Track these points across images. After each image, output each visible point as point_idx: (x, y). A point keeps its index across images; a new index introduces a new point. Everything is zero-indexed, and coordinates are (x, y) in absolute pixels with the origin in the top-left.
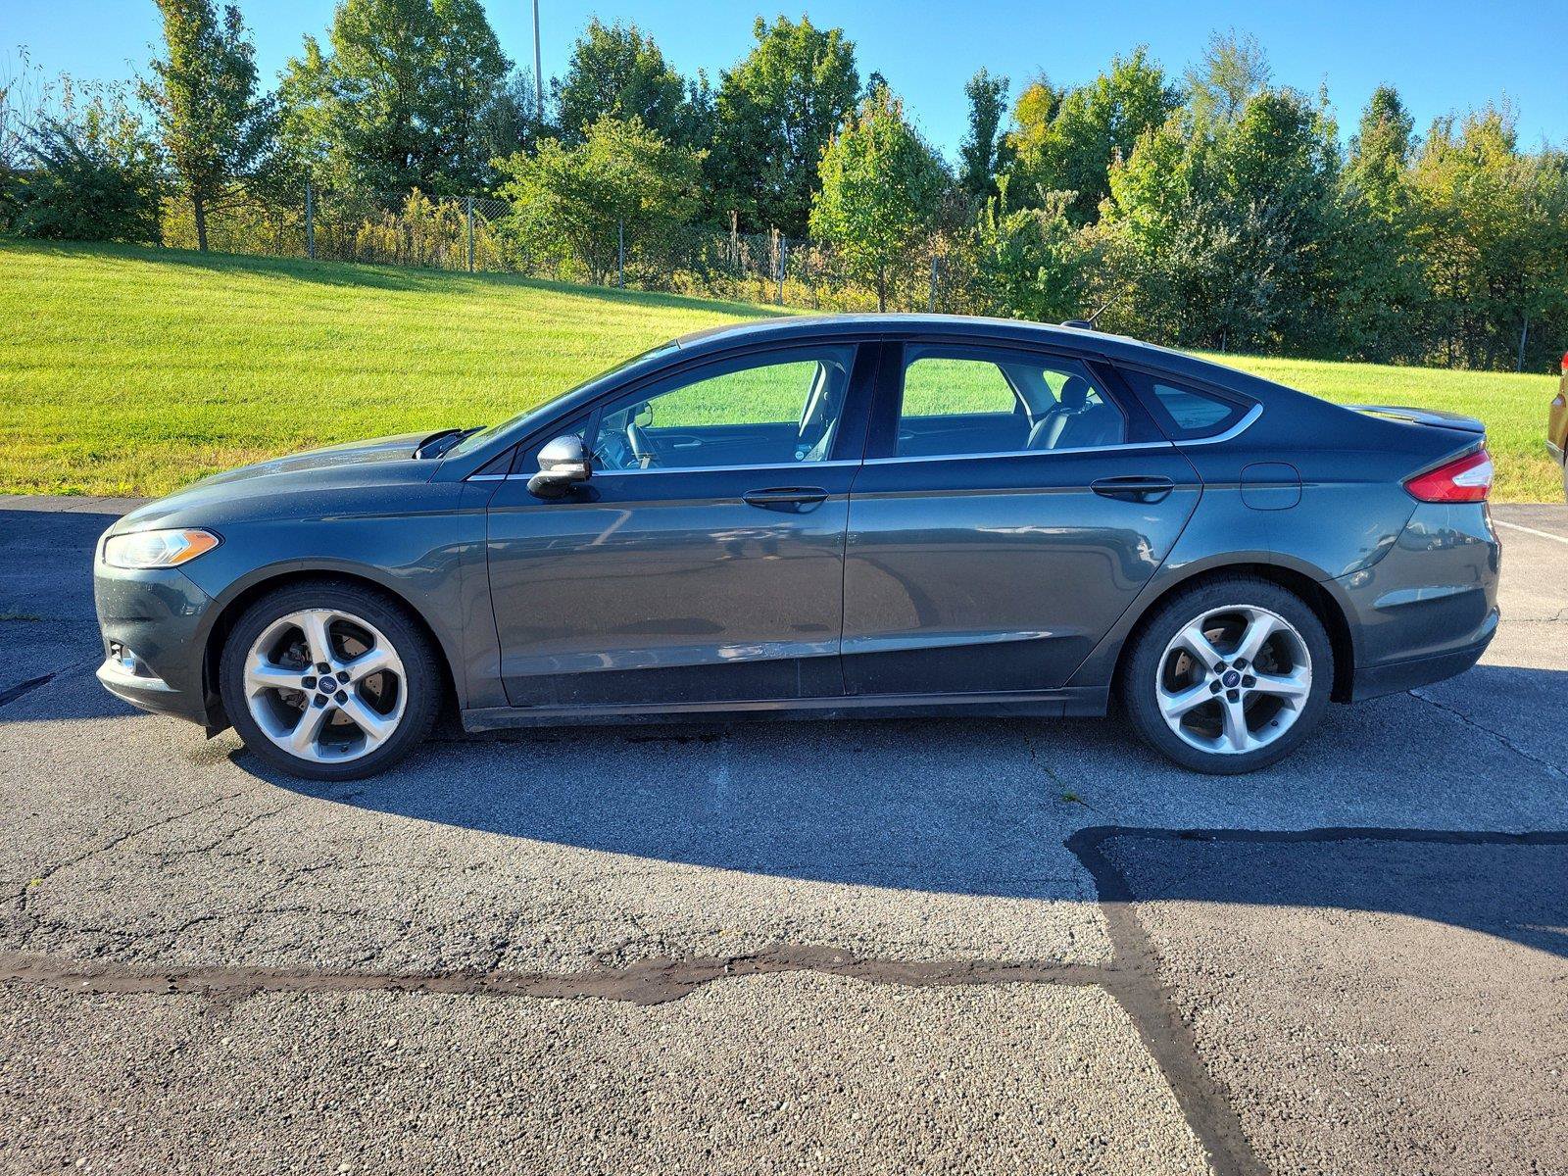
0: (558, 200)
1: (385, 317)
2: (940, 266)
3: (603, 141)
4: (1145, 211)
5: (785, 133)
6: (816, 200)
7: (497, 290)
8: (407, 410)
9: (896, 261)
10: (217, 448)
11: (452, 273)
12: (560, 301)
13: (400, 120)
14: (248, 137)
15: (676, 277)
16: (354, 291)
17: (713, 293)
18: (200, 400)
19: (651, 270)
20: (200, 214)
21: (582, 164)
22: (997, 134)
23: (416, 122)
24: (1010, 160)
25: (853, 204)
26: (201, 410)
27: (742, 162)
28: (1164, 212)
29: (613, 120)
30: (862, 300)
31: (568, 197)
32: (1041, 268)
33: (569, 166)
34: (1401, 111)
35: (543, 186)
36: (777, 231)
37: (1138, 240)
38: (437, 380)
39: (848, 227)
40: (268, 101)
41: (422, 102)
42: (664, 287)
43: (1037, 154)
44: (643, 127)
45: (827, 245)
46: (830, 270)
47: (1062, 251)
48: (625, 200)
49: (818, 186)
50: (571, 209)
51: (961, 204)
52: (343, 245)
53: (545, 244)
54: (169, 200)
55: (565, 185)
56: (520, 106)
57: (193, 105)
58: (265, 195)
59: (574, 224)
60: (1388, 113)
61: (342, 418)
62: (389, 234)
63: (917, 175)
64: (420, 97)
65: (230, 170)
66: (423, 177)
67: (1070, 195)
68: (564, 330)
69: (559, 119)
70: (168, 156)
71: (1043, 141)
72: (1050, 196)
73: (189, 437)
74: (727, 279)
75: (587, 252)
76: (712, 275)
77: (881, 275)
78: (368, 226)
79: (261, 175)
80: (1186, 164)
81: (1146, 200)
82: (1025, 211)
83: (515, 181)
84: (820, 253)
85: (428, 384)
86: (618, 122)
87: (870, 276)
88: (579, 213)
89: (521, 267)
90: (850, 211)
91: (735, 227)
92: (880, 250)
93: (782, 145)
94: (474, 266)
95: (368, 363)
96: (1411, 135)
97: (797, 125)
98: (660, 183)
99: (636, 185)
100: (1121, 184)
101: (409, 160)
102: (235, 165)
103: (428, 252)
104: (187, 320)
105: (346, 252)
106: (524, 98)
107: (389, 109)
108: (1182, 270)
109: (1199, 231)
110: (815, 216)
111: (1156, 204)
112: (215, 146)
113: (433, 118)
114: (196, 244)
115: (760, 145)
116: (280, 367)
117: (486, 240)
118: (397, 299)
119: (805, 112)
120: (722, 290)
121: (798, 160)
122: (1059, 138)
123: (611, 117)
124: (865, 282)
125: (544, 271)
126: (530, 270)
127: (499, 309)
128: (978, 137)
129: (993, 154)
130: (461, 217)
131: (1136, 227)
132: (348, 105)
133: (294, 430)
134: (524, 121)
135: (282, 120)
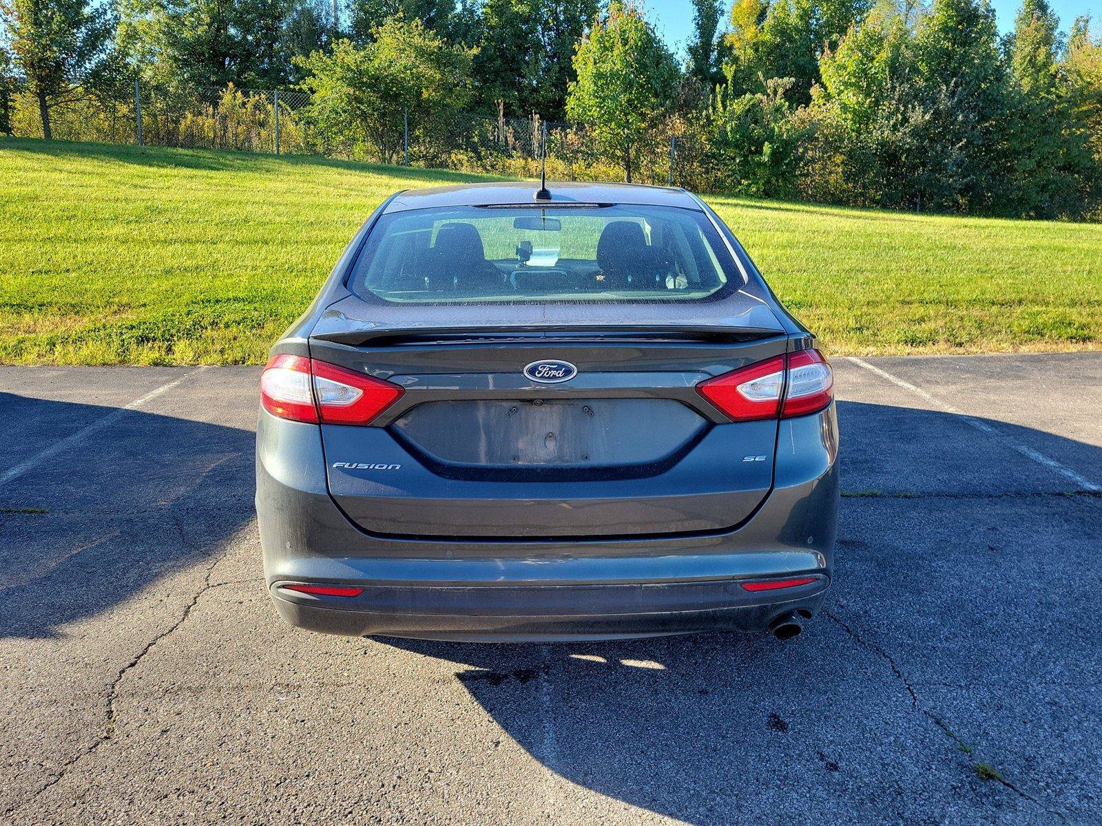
0: (352, 92)
1: (200, 193)
2: (677, 143)
3: (389, 40)
4: (851, 94)
5: (540, 36)
6: (571, 89)
7: (299, 169)
8: (215, 277)
9: (640, 139)
10: (36, 315)
11: (262, 155)
12: (354, 178)
13: (218, 29)
14: (84, 41)
15: (453, 156)
16: (175, 172)
17: (485, 169)
18: (26, 271)
19: (432, 150)
20: (44, 108)
21: (371, 60)
22: (717, 34)
23: (232, 31)
24: (727, 56)
25: (603, 92)
26: (25, 280)
27: (506, 60)
28: (868, 95)
29: (397, 23)
30: (611, 173)
31: (360, 89)
32: (766, 143)
33: (361, 62)
34: (1049, 11)
35: (338, 79)
36: (538, 116)
37: (845, 120)
38: (243, 248)
39: (599, 112)
40: (100, 10)
41: (237, 13)
42: (443, 165)
43: (750, 51)
44: (422, 28)
45: (581, 126)
46: (583, 148)
47: (781, 128)
48: (409, 90)
49: (574, 76)
50: (362, 99)
51: (695, 90)
52: (168, 132)
53: (341, 127)
54: (17, 96)
55: (358, 79)
56: (319, 15)
57: (36, 14)
58: (100, 90)
59: (365, 112)
60: (1038, 13)
61: (154, 285)
62: (208, 124)
63: (657, 66)
64: (235, 10)
65: (69, 69)
66: (239, 76)
67: (788, 81)
68: (358, 202)
69: (351, 27)
70: (15, 58)
71: (755, 41)
72: (770, 83)
73: (12, 306)
74: (497, 157)
75: (376, 136)
76: (483, 153)
77: (627, 151)
78: (189, 116)
79: (95, 74)
80: (885, 55)
81: (852, 85)
82: (748, 96)
83: (314, 76)
84: (576, 134)
85: (235, 251)
86: (401, 24)
87: (618, 153)
88: (370, 103)
89: (320, 149)
90: (601, 97)
91: (502, 113)
92: (626, 131)
93: (538, 46)
94: (281, 149)
95: (182, 233)
96: (1058, 31)
97: (550, 29)
98: (438, 76)
99: (418, 78)
100: (831, 71)
101: (227, 63)
102: (73, 66)
103: (242, 137)
104: (23, 199)
105: (171, 139)
106: (322, 10)
107: (208, 20)
108: (883, 144)
109: (898, 109)
110: (571, 103)
111: (860, 87)
112: (55, 49)
113: (246, 28)
114: (42, 134)
115: (519, 47)
116: (102, 239)
117: (291, 126)
118: (211, 178)
119: (556, 19)
120: (492, 166)
121: (551, 58)
122: (768, 37)
123: (395, 20)
124: (613, 156)
125: (340, 152)
126: (329, 151)
127: (301, 185)
128: (701, 37)
129: (713, 51)
130: (269, 107)
131: (845, 108)
132: (175, 17)
133: (110, 297)
134: (323, 30)
135: (113, 27)
